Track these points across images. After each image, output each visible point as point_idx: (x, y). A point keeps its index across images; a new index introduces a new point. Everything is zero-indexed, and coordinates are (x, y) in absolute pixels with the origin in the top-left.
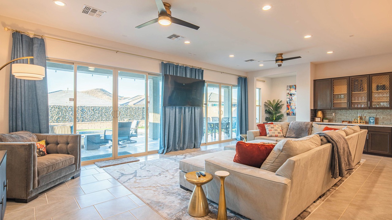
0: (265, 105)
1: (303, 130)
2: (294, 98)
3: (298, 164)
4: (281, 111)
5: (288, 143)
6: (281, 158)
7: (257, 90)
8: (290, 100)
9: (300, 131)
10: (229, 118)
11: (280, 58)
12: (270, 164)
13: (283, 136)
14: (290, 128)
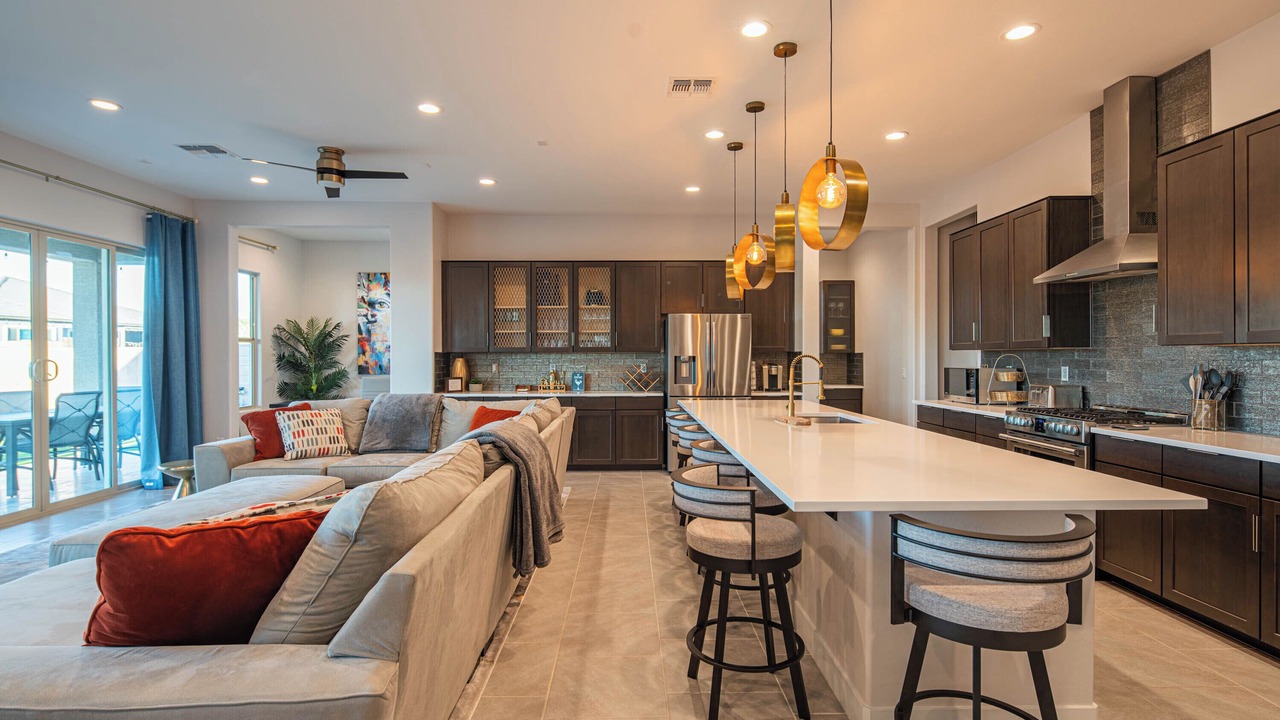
0: (275, 336)
1: (416, 423)
2: (381, 314)
3: (424, 582)
4: (338, 358)
5: (382, 500)
6: (354, 569)
7: (244, 281)
8: (369, 322)
9: (405, 427)
10: (99, 394)
11: (335, 165)
12: (303, 608)
13: (349, 449)
14: (373, 418)
